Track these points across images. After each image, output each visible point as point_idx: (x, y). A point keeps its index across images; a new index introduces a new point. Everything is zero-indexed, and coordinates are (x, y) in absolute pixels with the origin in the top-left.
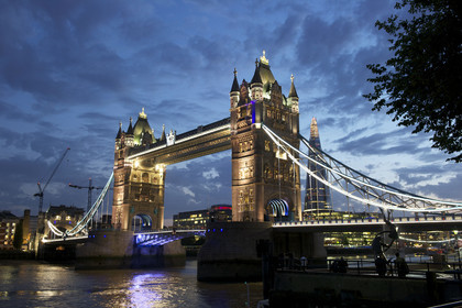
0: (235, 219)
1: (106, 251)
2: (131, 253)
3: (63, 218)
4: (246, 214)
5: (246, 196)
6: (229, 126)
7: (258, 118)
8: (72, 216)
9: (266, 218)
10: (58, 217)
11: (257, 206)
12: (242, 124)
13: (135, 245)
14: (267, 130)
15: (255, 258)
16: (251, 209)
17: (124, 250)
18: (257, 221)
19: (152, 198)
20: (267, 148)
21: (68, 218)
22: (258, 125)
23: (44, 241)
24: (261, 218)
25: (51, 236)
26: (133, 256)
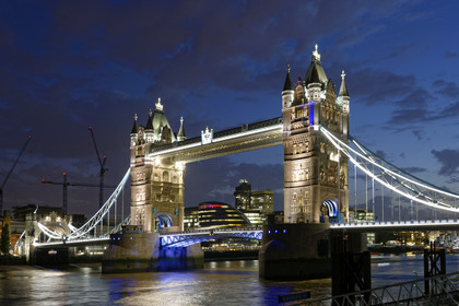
0: (286, 220)
2: (157, 255)
3: (53, 219)
4: (301, 215)
5: (300, 198)
6: (281, 126)
7: (316, 120)
8: (63, 217)
9: (322, 219)
10: (48, 219)
11: (314, 208)
12: (297, 125)
13: (161, 247)
14: (325, 132)
15: (317, 257)
16: (306, 211)
17: (151, 252)
18: (314, 224)
19: (173, 198)
20: (322, 151)
21: (59, 219)
22: (316, 128)
23: (36, 245)
24: (318, 220)
25: (43, 238)
26: (159, 258)
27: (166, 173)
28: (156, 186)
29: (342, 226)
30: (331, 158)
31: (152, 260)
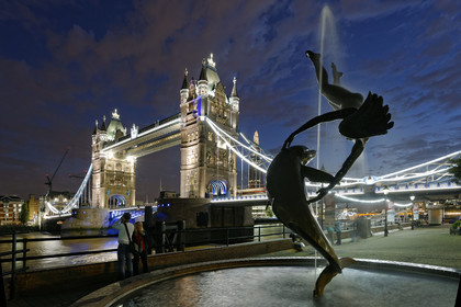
0: (182, 196)
1: (86, 224)
2: (107, 225)
3: (61, 199)
4: (192, 192)
5: (192, 178)
6: (179, 120)
7: (203, 111)
8: (69, 198)
9: (207, 196)
10: (56, 200)
11: (200, 186)
12: (190, 117)
13: (111, 219)
14: (210, 123)
15: (196, 227)
16: (195, 189)
17: (102, 222)
18: (200, 198)
19: (125, 183)
20: (210, 139)
21: (65, 200)
22: (202, 118)
23: (46, 217)
24: (203, 195)
25: (51, 213)
26: (110, 227)
27: (119, 165)
28: (110, 174)
29: (231, 200)
30: (219, 146)
31: (102, 229)
